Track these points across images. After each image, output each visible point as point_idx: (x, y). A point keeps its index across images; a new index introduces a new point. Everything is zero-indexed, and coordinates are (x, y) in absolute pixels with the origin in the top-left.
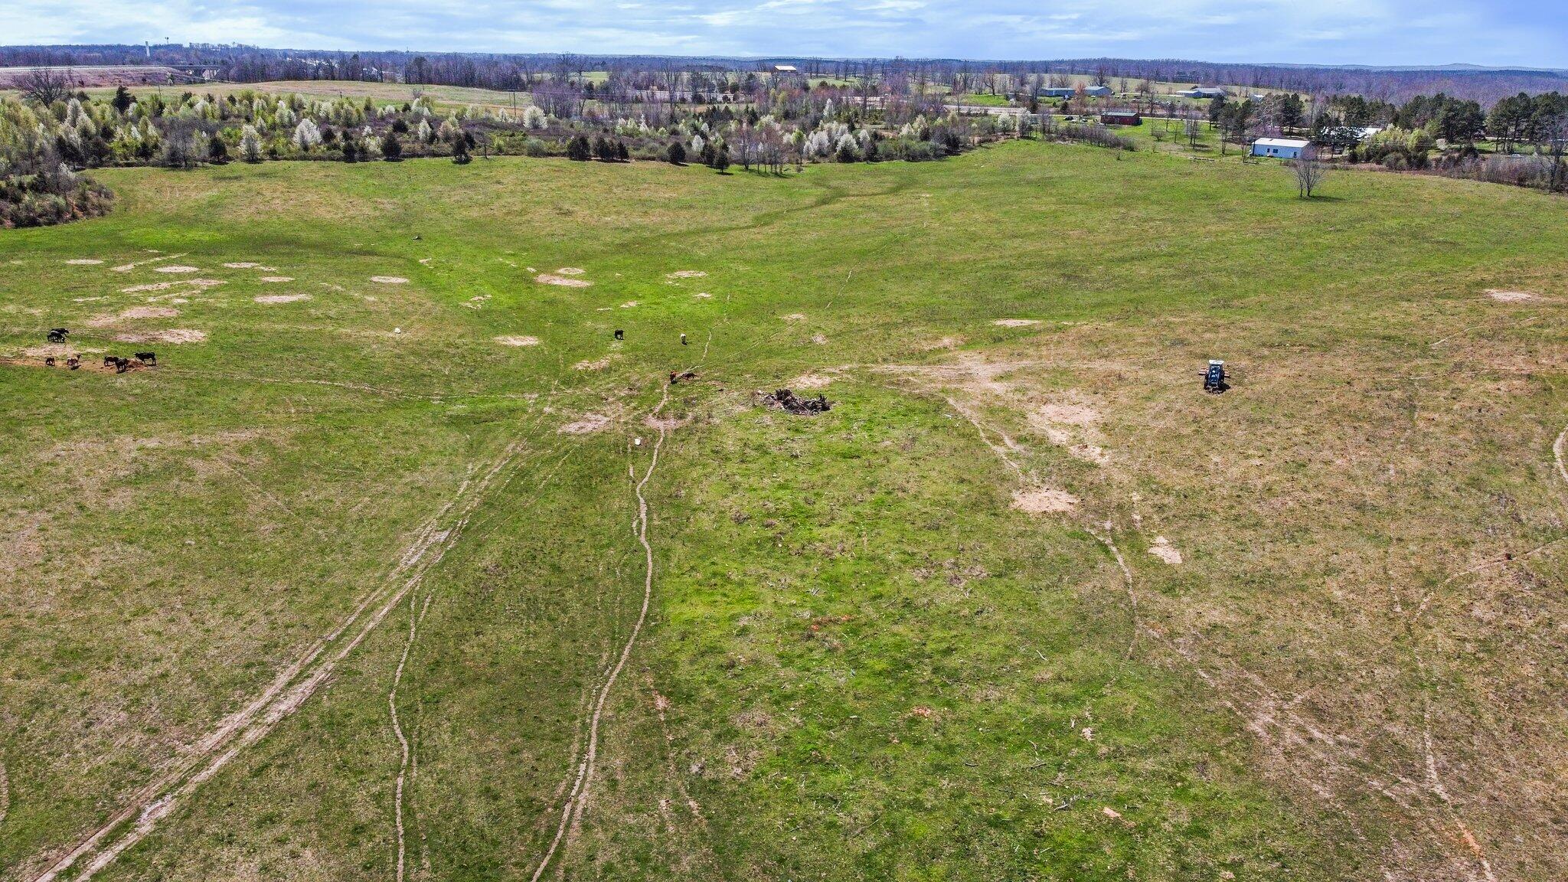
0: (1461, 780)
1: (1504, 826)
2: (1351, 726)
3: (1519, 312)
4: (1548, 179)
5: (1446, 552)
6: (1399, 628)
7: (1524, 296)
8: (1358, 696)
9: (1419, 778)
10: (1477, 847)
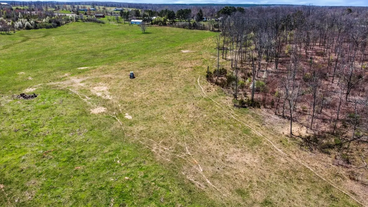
0: (192, 150)
1: (201, 157)
2: (171, 145)
3: (188, 54)
4: (188, 27)
5: (183, 105)
6: (177, 123)
7: (188, 51)
8: (172, 139)
9: (185, 152)
10: (197, 162)
